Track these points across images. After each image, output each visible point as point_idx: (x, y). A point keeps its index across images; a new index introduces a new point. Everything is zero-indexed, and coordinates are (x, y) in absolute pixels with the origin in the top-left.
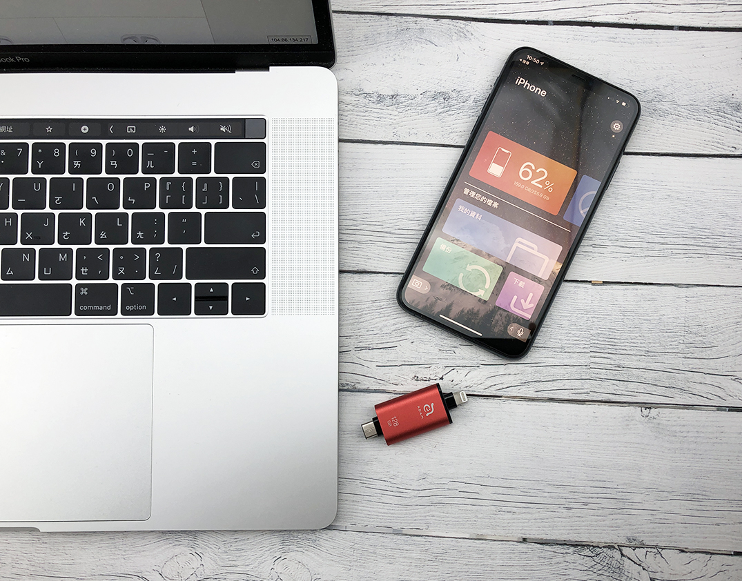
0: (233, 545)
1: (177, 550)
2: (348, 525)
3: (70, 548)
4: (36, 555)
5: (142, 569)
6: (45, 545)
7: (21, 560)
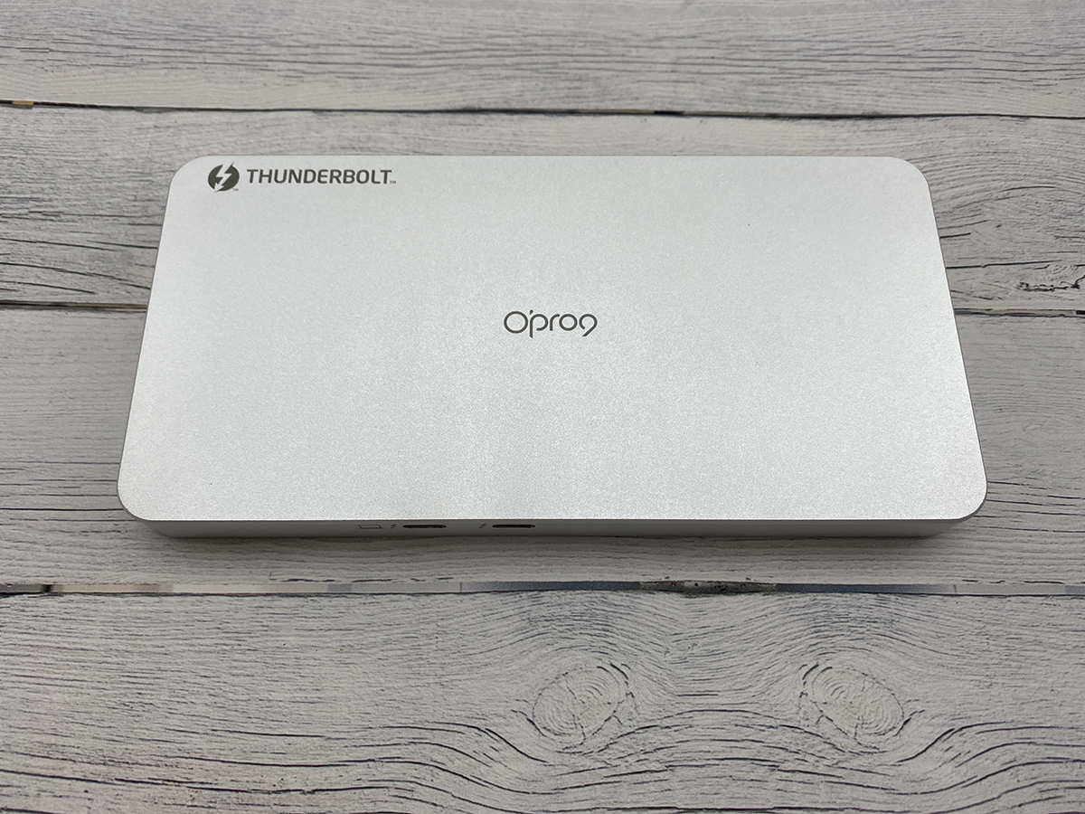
0: (700, 642)
1: (567, 661)
2: (958, 581)
3: (312, 662)
4: (230, 679)
5: (486, 710)
6: (253, 656)
7: (192, 693)
